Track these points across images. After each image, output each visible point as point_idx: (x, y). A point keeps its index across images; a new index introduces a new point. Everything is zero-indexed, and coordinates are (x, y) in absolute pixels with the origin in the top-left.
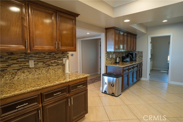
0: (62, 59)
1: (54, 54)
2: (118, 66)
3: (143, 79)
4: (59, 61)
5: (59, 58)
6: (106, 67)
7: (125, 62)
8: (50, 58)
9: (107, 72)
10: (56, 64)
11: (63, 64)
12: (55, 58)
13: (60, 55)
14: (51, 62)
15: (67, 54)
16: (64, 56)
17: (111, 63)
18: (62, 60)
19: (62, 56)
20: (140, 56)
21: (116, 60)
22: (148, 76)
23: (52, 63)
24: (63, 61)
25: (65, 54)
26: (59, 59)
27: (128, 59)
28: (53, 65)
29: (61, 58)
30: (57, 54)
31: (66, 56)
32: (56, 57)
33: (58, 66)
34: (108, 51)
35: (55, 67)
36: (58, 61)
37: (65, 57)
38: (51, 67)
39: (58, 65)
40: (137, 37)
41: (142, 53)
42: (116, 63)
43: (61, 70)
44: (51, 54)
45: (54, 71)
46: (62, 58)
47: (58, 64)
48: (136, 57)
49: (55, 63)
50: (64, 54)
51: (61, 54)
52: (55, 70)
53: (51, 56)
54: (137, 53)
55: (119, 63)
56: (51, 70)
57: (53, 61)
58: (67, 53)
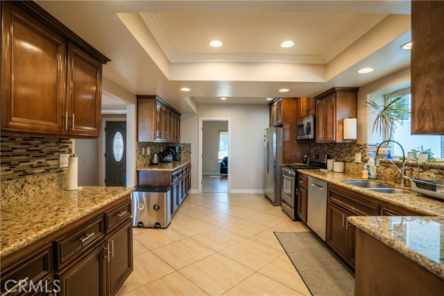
0: (57, 157)
1: (39, 142)
2: (155, 169)
3: (192, 191)
4: (50, 163)
5: (51, 153)
6: (138, 172)
7: (165, 162)
8: (29, 153)
9: (140, 184)
10: (43, 170)
11: (58, 170)
12: (40, 154)
13: (52, 146)
14: (31, 163)
15: (69, 144)
16: (61, 150)
17: (145, 166)
18: (58, 159)
19: (57, 148)
20: (187, 152)
21: (152, 159)
22: (200, 186)
23: (32, 166)
24: (61, 162)
25: (65, 144)
26: (52, 157)
27: (170, 158)
28: (35, 171)
29: (56, 154)
30: (46, 145)
31: (66, 150)
32: (43, 150)
33: (48, 175)
34: (140, 140)
35: (41, 177)
36: (48, 162)
37: (64, 152)
38: (29, 178)
39: (48, 171)
40: (181, 117)
41: (189, 146)
42: (152, 164)
43: (54, 185)
44: (31, 142)
45: (38, 188)
46: (58, 154)
47: (47, 168)
48: (180, 153)
49: (40, 165)
50: (63, 144)
51: (54, 144)
52: (42, 184)
53: (31, 148)
54: (182, 146)
55: (157, 164)
56: (30, 186)
57: (35, 163)
58: (68, 141)
